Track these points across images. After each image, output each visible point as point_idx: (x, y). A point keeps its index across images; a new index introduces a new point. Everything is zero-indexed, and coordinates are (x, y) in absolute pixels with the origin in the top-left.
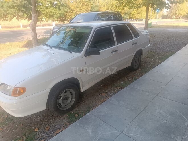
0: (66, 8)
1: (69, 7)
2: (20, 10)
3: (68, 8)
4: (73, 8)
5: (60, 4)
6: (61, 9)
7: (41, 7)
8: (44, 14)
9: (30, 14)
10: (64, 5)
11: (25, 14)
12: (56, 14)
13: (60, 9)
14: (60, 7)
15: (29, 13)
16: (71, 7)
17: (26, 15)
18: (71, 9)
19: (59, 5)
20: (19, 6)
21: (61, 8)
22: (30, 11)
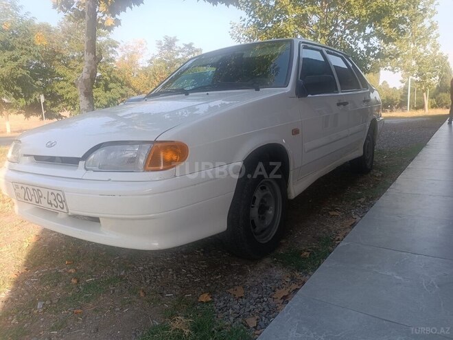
0: (122, 88)
1: (128, 85)
2: (8, 90)
3: (126, 88)
4: (138, 88)
5: (108, 78)
6: (111, 89)
7: (62, 84)
8: (67, 100)
9: (33, 100)
10: (117, 79)
11: (21, 100)
12: (99, 99)
13: (107, 89)
14: (108, 84)
15: (30, 96)
16: (134, 84)
17: (22, 102)
18: (134, 89)
19: (106, 80)
20: (7, 80)
21: (111, 85)
22: (33, 92)
